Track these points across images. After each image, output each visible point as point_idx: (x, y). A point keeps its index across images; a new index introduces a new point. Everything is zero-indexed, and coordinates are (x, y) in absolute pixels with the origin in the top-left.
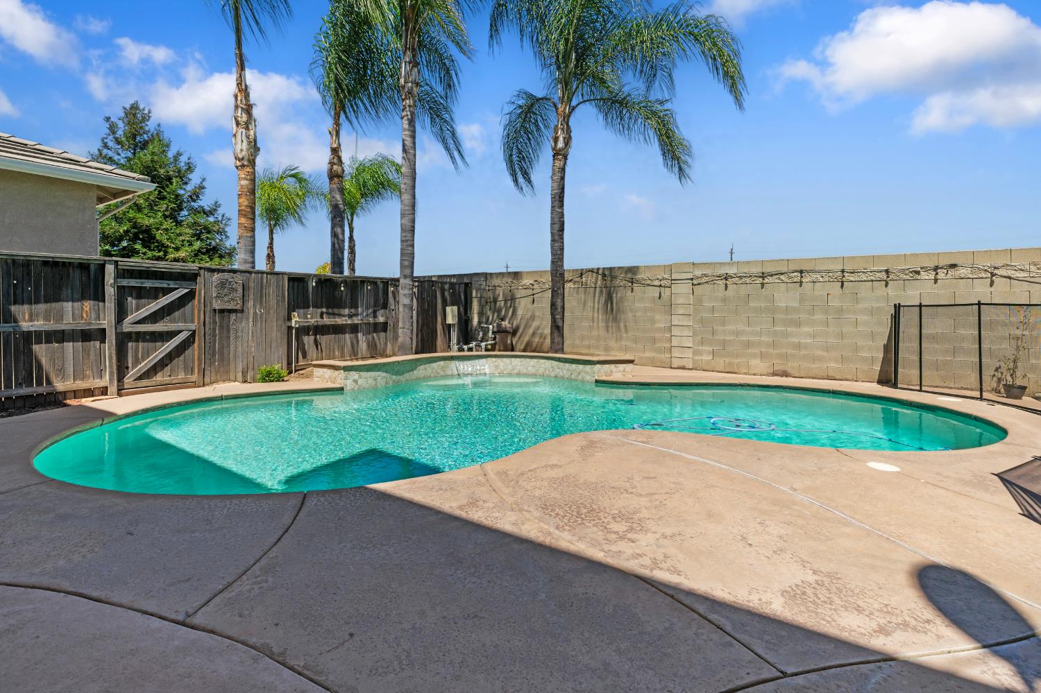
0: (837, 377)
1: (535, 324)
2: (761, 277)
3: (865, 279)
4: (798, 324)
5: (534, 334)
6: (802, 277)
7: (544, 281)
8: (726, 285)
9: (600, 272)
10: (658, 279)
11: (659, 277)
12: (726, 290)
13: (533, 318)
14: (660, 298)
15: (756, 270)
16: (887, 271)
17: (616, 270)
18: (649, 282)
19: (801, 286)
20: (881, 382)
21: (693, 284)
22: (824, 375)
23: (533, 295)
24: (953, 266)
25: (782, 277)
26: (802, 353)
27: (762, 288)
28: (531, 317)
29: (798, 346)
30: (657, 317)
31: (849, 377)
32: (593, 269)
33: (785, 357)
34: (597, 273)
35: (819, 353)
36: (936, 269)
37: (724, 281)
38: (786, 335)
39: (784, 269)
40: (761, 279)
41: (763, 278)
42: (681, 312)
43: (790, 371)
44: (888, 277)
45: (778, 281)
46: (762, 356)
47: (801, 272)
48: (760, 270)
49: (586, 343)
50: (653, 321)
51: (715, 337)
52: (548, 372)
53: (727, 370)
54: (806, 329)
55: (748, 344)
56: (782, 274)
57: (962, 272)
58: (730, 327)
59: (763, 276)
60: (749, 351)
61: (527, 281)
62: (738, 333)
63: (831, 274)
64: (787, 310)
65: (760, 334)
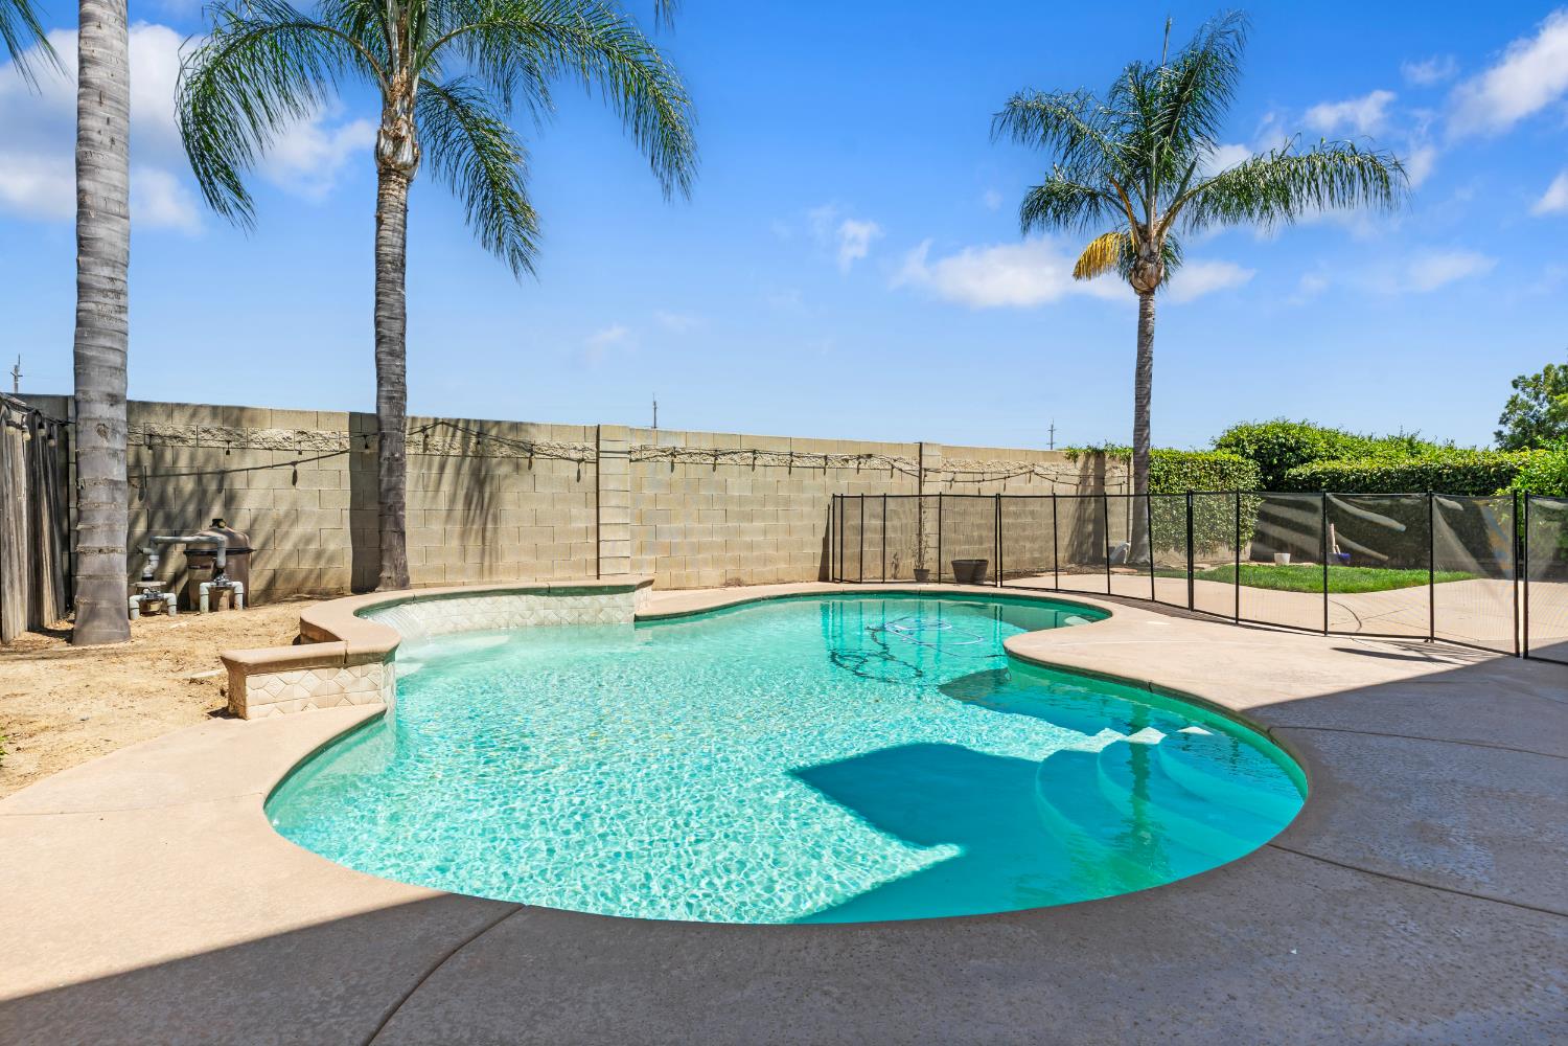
0: (786, 580)
1: (299, 531)
2: (711, 455)
3: (808, 465)
4: (750, 517)
5: (298, 552)
6: (755, 458)
7: (327, 433)
8: (673, 463)
9: (461, 425)
10: (575, 448)
11: (576, 444)
12: (672, 471)
13: (294, 516)
14: (578, 480)
15: (707, 446)
16: (826, 458)
17: (490, 425)
18: (560, 452)
19: (753, 469)
20: (820, 580)
21: (631, 461)
22: (772, 578)
23: (294, 463)
24: (870, 456)
25: (735, 457)
26: (755, 554)
27: (714, 470)
28: (287, 515)
29: (751, 546)
30: (574, 511)
31: (796, 578)
32: (450, 420)
33: (739, 561)
34: (456, 427)
35: (771, 552)
36: (859, 457)
37: (670, 458)
38: (739, 532)
39: (736, 448)
40: (713, 459)
41: (716, 457)
42: (613, 502)
43: (745, 578)
44: (826, 464)
45: (730, 462)
46: (716, 562)
47: (754, 452)
48: (712, 447)
49: (438, 562)
50: (568, 518)
51: (660, 540)
52: (518, 619)
53: (673, 587)
54: (758, 524)
55: (698, 548)
56: (735, 453)
57: (875, 462)
58: (678, 525)
59: (716, 454)
60: (701, 556)
61: (274, 431)
62: (685, 533)
63: (780, 457)
64: (741, 500)
65: (711, 533)
